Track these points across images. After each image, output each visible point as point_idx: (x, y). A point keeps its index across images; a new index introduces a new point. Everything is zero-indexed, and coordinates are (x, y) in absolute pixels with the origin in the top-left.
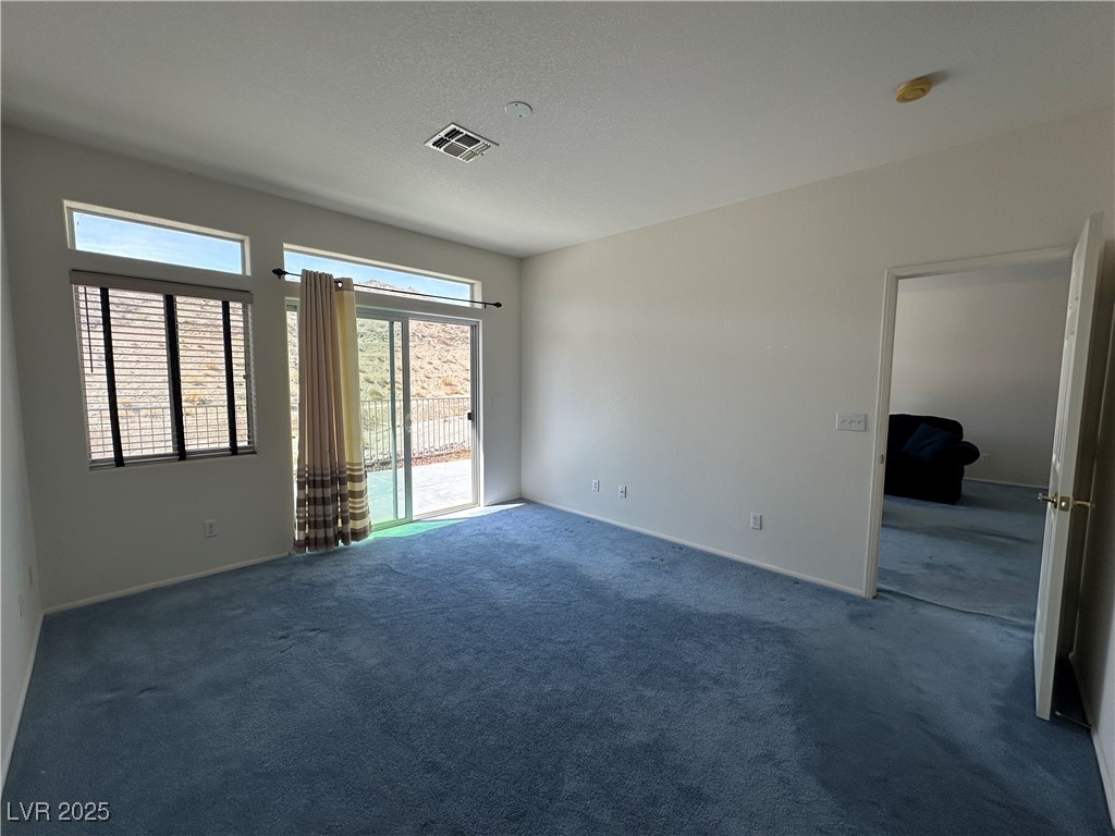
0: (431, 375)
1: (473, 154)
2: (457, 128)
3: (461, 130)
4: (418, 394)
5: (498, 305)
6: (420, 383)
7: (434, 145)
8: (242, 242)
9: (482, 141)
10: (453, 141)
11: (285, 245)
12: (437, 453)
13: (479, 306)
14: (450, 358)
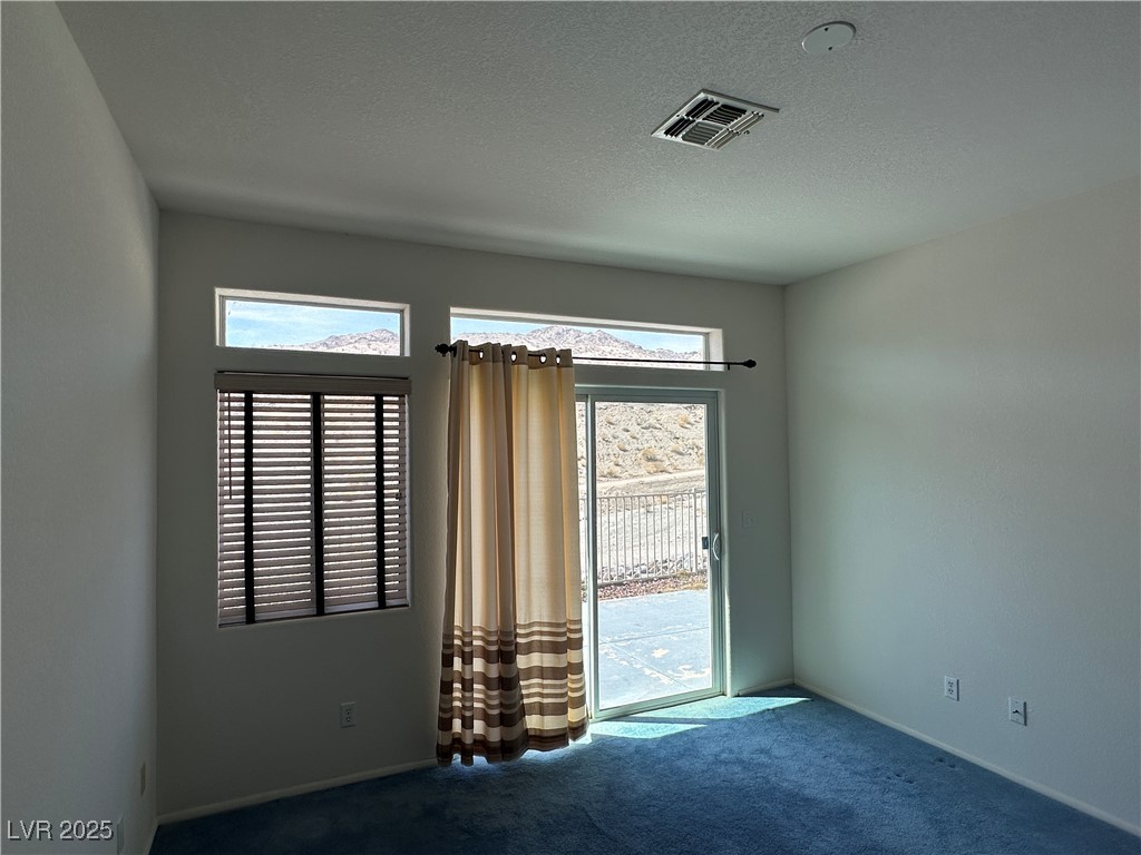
0: (627, 447)
1: (732, 135)
2: (710, 97)
3: (715, 99)
4: (610, 474)
5: (751, 364)
6: (612, 457)
7: (666, 133)
8: (402, 312)
9: (750, 109)
10: (700, 120)
11: (453, 310)
12: (644, 576)
13: (720, 368)
14: (653, 421)
